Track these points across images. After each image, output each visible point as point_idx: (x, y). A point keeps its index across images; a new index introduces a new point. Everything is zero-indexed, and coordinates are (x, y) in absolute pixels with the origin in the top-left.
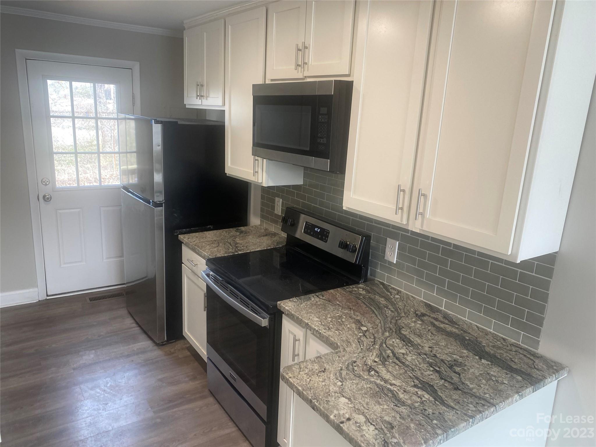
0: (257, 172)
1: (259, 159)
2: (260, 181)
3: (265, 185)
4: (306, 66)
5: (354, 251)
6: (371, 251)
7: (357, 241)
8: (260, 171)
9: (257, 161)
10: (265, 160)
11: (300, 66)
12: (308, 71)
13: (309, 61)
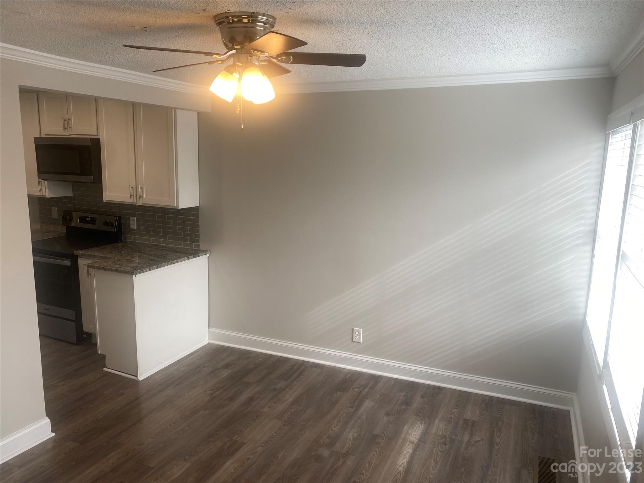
0: (42, 189)
1: (42, 181)
2: (44, 194)
3: (48, 196)
4: (71, 129)
5: (112, 225)
6: (122, 226)
7: (114, 220)
8: (44, 189)
9: (40, 183)
10: (46, 182)
11: (66, 128)
12: (72, 131)
13: (72, 126)
